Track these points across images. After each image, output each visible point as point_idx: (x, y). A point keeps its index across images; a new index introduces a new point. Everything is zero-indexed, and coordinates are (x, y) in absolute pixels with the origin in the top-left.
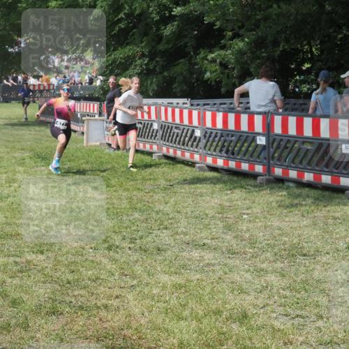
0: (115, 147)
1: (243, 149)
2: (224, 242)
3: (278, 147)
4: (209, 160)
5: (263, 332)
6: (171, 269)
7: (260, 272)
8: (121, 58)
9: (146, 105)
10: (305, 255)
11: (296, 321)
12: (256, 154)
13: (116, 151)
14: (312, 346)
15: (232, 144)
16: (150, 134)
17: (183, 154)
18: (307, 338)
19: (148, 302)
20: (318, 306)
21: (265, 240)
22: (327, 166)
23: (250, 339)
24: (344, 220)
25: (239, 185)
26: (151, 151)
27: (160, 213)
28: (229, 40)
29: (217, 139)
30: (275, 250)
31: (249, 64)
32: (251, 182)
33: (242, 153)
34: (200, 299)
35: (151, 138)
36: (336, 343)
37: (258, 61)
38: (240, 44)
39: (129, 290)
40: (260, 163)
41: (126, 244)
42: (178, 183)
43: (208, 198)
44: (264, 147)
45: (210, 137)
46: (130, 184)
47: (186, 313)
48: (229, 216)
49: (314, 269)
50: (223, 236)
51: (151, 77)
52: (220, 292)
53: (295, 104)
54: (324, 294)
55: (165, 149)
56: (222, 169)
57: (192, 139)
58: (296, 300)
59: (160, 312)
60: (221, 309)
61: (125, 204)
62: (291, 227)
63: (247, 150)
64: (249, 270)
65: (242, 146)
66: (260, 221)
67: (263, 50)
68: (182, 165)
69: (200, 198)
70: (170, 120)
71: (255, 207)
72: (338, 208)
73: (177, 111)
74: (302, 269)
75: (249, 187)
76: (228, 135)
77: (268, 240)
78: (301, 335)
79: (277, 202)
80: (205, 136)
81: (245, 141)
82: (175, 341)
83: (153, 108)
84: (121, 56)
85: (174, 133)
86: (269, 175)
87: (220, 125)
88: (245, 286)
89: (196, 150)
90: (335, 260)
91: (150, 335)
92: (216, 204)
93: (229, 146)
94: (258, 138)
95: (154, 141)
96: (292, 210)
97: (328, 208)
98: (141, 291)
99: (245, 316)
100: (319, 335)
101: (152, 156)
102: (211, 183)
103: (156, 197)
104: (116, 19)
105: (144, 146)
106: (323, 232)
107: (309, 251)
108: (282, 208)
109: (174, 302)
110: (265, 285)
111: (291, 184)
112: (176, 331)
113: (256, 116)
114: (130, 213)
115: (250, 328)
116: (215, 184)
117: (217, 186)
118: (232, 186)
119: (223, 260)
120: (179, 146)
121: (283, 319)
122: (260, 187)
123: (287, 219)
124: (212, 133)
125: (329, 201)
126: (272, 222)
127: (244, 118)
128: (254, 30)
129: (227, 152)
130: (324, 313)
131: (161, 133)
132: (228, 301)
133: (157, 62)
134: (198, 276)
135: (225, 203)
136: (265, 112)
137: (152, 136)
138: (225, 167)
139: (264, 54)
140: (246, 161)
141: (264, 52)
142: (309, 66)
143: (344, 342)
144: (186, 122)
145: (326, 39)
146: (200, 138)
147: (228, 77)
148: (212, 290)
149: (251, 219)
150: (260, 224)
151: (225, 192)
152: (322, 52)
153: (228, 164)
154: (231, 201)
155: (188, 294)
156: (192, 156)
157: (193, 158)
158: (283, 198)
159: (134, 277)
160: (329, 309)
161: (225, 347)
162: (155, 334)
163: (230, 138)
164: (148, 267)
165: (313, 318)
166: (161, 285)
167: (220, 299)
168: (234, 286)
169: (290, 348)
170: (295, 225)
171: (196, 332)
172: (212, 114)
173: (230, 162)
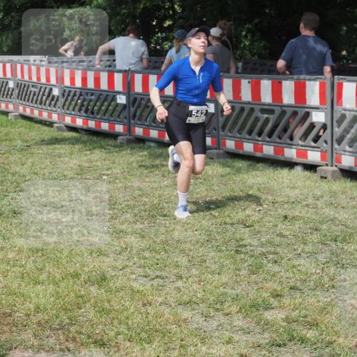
1: (103, 108)
3: (139, 106)
4: (68, 120)
5: (122, 293)
7: (120, 233)
9: (1, 62)
10: (165, 216)
11: (155, 282)
12: (116, 113)
14: (171, 306)
15: (91, 103)
16: (6, 92)
17: (40, 114)
18: (166, 298)
19: (3, 267)
20: (177, 266)
21: (125, 201)
23: (109, 301)
24: (206, 179)
25: (99, 145)
26: (7, 110)
27: (17, 175)
29: (76, 98)
30: (136, 211)
32: (111, 142)
33: (102, 112)
34: (57, 262)
35: (6, 97)
36: (195, 303)
37: (118, 17)
40: (120, 123)
42: (36, 144)
43: (66, 159)
44: (124, 106)
45: (69, 95)
47: (43, 277)
48: (88, 177)
49: (174, 229)
51: (6, 33)
52: (78, 254)
53: (156, 62)
54: (184, 255)
55: (21, 108)
56: (82, 129)
57: (50, 98)
58: (155, 261)
59: (16, 277)
60: (80, 272)
62: (152, 188)
63: (107, 109)
65: (102, 105)
66: (120, 182)
67: (123, 7)
68: (40, 125)
69: (58, 159)
70: (26, 78)
71: (115, 168)
73: (34, 69)
74: (162, 229)
75: (109, 147)
76: (87, 94)
77: (128, 201)
78: (160, 296)
79: (138, 162)
80: (63, 95)
81: (105, 100)
82: (31, 306)
83: (8, 66)
85: (31, 92)
86: (130, 135)
87: (78, 84)
88: (104, 248)
89: (54, 109)
90: (196, 220)
91: (5, 300)
92: (75, 164)
93: (88, 105)
94: (118, 96)
95: (10, 100)
96: (152, 170)
99: (103, 279)
100: (179, 295)
101: (8, 116)
102: (70, 143)
103: (12, 158)
107: (169, 211)
108: (143, 168)
109: (30, 266)
110: (124, 246)
111: (152, 144)
112: (32, 295)
113: (116, 74)
115: (109, 291)
116: (73, 144)
117: (76, 146)
118: (91, 147)
120: (36, 106)
121: (142, 280)
122: (121, 147)
123: (147, 180)
124: (70, 91)
126: (132, 182)
127: (104, 77)
129: (86, 111)
130: (184, 273)
131: (17, 91)
132: (86, 263)
133: (12, 17)
135: (84, 164)
136: (126, 71)
137: (8, 94)
138: (85, 127)
139: (124, 11)
140: (105, 121)
141: (124, 9)
142: (170, 23)
143: (203, 301)
144: (43, 80)
146: (58, 97)
148: (70, 252)
149: (111, 180)
150: (120, 185)
151: (85, 152)
152: (184, 8)
153: (87, 124)
154: (90, 161)
155: (45, 257)
156: (50, 116)
157: (51, 118)
158: (144, 158)
160: (188, 269)
161: (83, 310)
162: (11, 299)
163: (89, 97)
164: (4, 231)
165: (173, 278)
166: (17, 249)
167: (79, 262)
168: (93, 248)
169: (149, 309)
170: (156, 185)
171: (53, 295)
172: (71, 72)
173: (89, 121)
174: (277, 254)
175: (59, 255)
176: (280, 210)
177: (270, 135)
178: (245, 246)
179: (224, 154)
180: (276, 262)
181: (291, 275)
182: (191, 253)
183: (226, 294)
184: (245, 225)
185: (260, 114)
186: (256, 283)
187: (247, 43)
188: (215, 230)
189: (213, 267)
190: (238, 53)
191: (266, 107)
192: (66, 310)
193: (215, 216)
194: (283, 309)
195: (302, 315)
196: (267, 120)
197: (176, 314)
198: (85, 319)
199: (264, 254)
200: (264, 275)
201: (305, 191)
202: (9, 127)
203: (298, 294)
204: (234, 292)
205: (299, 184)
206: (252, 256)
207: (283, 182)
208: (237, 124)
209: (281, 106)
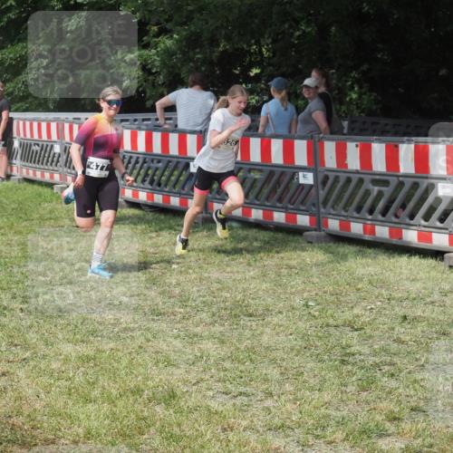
0: (3, 177)
1: (173, 178)
2: (146, 300)
4: (128, 193)
5: (196, 415)
6: (77, 336)
7: (193, 338)
8: (11, 59)
9: (44, 121)
10: (251, 315)
11: (239, 401)
12: (189, 185)
13: (5, 182)
14: (258, 431)
15: (158, 173)
16: (50, 159)
19: (45, 380)
20: (266, 380)
21: (200, 296)
22: (280, 200)
23: (179, 425)
24: (303, 269)
25: (168, 225)
26: (51, 181)
28: (154, 36)
29: (138, 166)
30: (214, 309)
31: (179, 69)
33: (171, 184)
34: (114, 375)
35: (51, 165)
36: (288, 427)
37: (191, 64)
38: (167, 42)
39: (20, 365)
41: (16, 305)
45: (129, 162)
46: (23, 224)
47: (96, 393)
48: (154, 265)
49: (262, 333)
50: (145, 292)
52: (140, 365)
54: (275, 365)
56: (146, 205)
58: (239, 373)
59: (62, 393)
60: (142, 387)
61: (16, 251)
62: (234, 280)
63: (177, 180)
64: (179, 336)
65: (171, 174)
66: (194, 272)
67: (198, 50)
72: (294, 255)
74: (247, 333)
75: (180, 228)
76: (153, 160)
77: (204, 296)
78: (244, 418)
81: (175, 168)
82: (80, 431)
83: (53, 126)
84: (11, 56)
86: (206, 213)
87: (141, 147)
88: (173, 357)
90: (290, 321)
91: (47, 423)
93: (154, 175)
94: (191, 163)
95: (56, 169)
96: (235, 257)
97: (282, 255)
98: (36, 366)
99: (171, 397)
100: (268, 417)
101: (53, 188)
102: (131, 223)
104: (4, 7)
105: (43, 175)
106: (275, 285)
107: (257, 310)
108: (222, 255)
109: (79, 379)
110: (199, 354)
111: (235, 224)
112: (82, 417)
113: (188, 136)
114: (22, 264)
115: (179, 411)
116: (135, 224)
117: (139, 227)
118: (157, 228)
119: (145, 323)
121: (222, 398)
122: (195, 227)
123: (229, 269)
124: (131, 157)
125: (283, 246)
126: (209, 273)
127: (174, 139)
128: (185, 24)
129: (151, 183)
130: (274, 389)
131: (65, 157)
132: (150, 376)
134: (112, 345)
135: (148, 249)
136: (201, 131)
137: (53, 161)
138: (150, 202)
139: (199, 56)
140: (175, 194)
141: (198, 53)
142: (258, 71)
143: (300, 426)
145: (280, 37)
147: (153, 85)
148: (131, 362)
149: (183, 269)
150: (194, 276)
151: (150, 235)
152: (274, 54)
153: (152, 198)
154: (156, 246)
155: (98, 368)
158: (224, 242)
159: (26, 347)
160: (281, 384)
161: (146, 436)
162: (54, 421)
163: (155, 165)
164: (46, 334)
165: (261, 395)
166: (63, 357)
167: (141, 374)
168: (159, 357)
169: (231, 435)
170: (239, 277)
171: (108, 417)
172: (132, 132)
173: (155, 195)
174: (394, 365)
175: (115, 365)
176: (397, 309)
177: (384, 213)
178: (353, 355)
179: (325, 237)
180: (392, 375)
181: (412, 392)
182: (285, 364)
183: (329, 416)
184: (353, 327)
185: (371, 186)
186: (367, 403)
187: (354, 96)
188: (314, 334)
189: (312, 381)
190: (343, 110)
191: (377, 177)
192: (124, 435)
193: (314, 316)
194: (401, 436)
195: (427, 444)
196: (380, 194)
197: (265, 442)
198: (149, 447)
199: (376, 365)
200: (377, 392)
201: (430, 284)
202: (54, 203)
203: (421, 417)
204: (339, 414)
205: (422, 275)
206: (362, 368)
207: (401, 273)
208: (342, 199)
209: (398, 176)
